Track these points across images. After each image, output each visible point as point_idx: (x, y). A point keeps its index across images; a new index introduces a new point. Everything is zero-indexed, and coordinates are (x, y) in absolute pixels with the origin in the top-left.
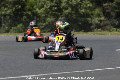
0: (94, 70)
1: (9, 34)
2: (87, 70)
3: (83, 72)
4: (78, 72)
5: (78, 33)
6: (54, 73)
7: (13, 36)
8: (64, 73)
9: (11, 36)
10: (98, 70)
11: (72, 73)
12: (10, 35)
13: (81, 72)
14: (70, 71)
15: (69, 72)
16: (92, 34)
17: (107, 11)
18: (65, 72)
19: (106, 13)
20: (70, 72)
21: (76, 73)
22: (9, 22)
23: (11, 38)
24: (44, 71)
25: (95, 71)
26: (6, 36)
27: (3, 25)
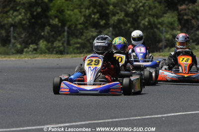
0: (166, 115)
1: (23, 56)
2: (155, 115)
3: (148, 118)
4: (139, 118)
6: (100, 120)
7: (30, 59)
8: (117, 120)
9: (26, 59)
10: (173, 114)
11: (130, 120)
12: (25, 57)
13: (145, 118)
14: (127, 117)
15: (124, 119)
16: (160, 56)
17: (185, 17)
18: (119, 118)
19: (183, 22)
20: (126, 119)
21: (136, 119)
22: (23, 36)
23: (26, 62)
24: (84, 117)
25: (168, 116)
26: (17, 59)
27: (13, 41)
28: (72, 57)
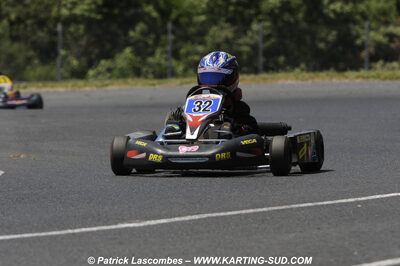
0: (364, 199)
2: (343, 199)
3: (327, 205)
4: (310, 204)
5: (312, 74)
6: (231, 211)
7: (95, 89)
8: (265, 209)
9: (88, 89)
10: (378, 196)
11: (292, 209)
12: (86, 86)
13: (322, 206)
14: (286, 204)
20: (283, 207)
21: (303, 209)
23: (87, 95)
24: (198, 206)
26: (70, 89)
27: (62, 52)
28: (182, 84)
